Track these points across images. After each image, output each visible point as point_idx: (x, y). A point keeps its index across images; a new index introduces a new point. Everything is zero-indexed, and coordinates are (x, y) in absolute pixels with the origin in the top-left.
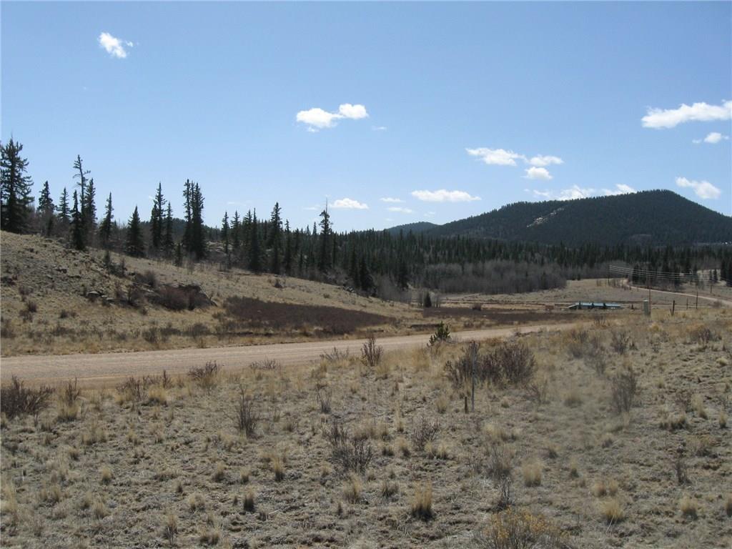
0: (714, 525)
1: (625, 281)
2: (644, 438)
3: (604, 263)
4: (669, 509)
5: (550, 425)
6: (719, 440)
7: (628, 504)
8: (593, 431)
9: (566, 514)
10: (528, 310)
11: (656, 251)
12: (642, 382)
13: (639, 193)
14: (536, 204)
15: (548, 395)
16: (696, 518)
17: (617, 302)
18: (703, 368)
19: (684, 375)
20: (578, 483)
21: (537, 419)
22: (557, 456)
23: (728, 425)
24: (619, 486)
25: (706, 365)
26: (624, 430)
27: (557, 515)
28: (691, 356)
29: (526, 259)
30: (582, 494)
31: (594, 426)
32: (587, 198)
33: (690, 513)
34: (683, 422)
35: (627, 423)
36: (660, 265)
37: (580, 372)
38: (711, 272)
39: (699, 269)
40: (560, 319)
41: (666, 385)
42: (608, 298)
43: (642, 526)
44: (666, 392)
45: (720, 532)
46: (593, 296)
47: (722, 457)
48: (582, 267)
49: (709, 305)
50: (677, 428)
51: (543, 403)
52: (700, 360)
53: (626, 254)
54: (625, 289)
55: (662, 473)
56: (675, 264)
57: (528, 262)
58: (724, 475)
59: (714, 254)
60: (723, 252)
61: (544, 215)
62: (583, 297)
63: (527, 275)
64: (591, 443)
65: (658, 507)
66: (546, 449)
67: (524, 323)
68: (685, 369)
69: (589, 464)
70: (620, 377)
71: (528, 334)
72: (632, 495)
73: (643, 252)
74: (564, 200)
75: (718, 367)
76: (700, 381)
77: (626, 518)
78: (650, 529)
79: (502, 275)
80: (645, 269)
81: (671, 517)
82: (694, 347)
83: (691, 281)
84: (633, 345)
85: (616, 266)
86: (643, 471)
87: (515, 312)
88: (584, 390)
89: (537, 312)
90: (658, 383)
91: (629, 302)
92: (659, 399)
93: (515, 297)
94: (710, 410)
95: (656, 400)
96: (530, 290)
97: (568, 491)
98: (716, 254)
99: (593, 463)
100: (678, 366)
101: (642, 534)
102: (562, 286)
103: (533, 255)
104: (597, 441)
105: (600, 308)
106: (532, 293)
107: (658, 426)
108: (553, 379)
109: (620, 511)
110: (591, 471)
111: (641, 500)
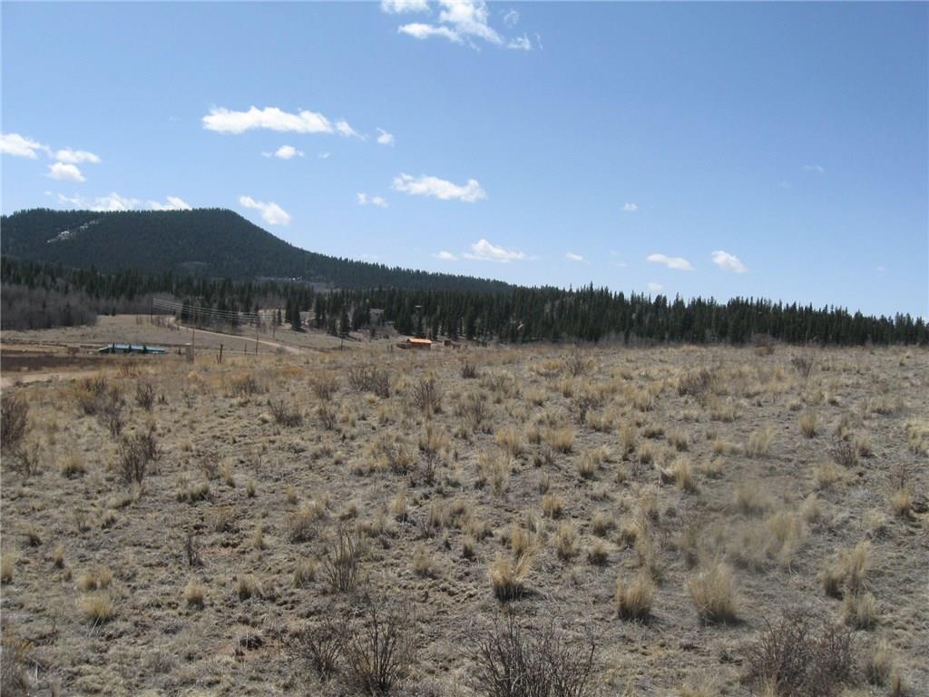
0: (223, 613)
1: (172, 319)
2: (156, 514)
3: (147, 296)
4: (173, 599)
5: (37, 504)
6: (245, 512)
7: (123, 598)
8: (93, 509)
9: (40, 618)
10: (44, 352)
11: (212, 283)
12: (163, 445)
13: (195, 211)
14: (61, 213)
15: (41, 462)
16: (202, 607)
17: (161, 345)
18: (241, 427)
19: (218, 434)
20: (62, 576)
21: (21, 496)
22: (40, 544)
23: (257, 493)
24: (114, 576)
25: (245, 422)
26: (131, 505)
27: (28, 621)
28: (230, 412)
29: (44, 284)
30: (66, 590)
31: (96, 502)
32: (129, 211)
33: (197, 602)
34: (206, 491)
35: (136, 495)
36: (215, 301)
37: (92, 433)
38: (274, 312)
39: (262, 308)
40: (86, 365)
41: (194, 447)
42: (149, 340)
43: (136, 624)
44: (193, 456)
45: (228, 621)
46: (131, 337)
47: (244, 532)
48: (118, 298)
49: (271, 351)
50: (198, 499)
51: (34, 474)
52: (240, 417)
53: (174, 286)
54: (172, 329)
55: (170, 556)
56: (233, 301)
57: (47, 289)
58: (244, 552)
59: (279, 291)
60: (289, 290)
61: (71, 229)
62: (119, 338)
63: (44, 306)
64: (87, 524)
65: (159, 598)
66: (27, 535)
67: (36, 369)
68: (220, 427)
69: (82, 551)
70: (139, 438)
71: (32, 383)
72: (129, 586)
73: (195, 283)
74: (99, 211)
75: (259, 425)
76: (235, 442)
77: (116, 616)
78: (146, 627)
79: (10, 305)
80: (197, 306)
81: (173, 608)
82: (235, 401)
83: (252, 322)
84: (163, 398)
85: (161, 300)
86: (148, 554)
87: (25, 355)
88: (91, 456)
89: (56, 355)
90: (184, 445)
91: (176, 346)
92: (183, 465)
93: (26, 335)
94: (240, 477)
95: (179, 466)
96: (48, 325)
97: (48, 589)
98: (282, 291)
99: (87, 549)
100: (213, 424)
101: (135, 634)
102: (91, 322)
103: (53, 279)
104: (96, 520)
105: (139, 352)
106: (50, 331)
107: (176, 498)
108: (53, 443)
109: (111, 608)
110: (83, 559)
111: (140, 591)
